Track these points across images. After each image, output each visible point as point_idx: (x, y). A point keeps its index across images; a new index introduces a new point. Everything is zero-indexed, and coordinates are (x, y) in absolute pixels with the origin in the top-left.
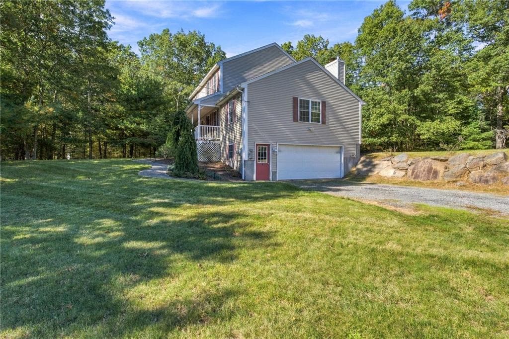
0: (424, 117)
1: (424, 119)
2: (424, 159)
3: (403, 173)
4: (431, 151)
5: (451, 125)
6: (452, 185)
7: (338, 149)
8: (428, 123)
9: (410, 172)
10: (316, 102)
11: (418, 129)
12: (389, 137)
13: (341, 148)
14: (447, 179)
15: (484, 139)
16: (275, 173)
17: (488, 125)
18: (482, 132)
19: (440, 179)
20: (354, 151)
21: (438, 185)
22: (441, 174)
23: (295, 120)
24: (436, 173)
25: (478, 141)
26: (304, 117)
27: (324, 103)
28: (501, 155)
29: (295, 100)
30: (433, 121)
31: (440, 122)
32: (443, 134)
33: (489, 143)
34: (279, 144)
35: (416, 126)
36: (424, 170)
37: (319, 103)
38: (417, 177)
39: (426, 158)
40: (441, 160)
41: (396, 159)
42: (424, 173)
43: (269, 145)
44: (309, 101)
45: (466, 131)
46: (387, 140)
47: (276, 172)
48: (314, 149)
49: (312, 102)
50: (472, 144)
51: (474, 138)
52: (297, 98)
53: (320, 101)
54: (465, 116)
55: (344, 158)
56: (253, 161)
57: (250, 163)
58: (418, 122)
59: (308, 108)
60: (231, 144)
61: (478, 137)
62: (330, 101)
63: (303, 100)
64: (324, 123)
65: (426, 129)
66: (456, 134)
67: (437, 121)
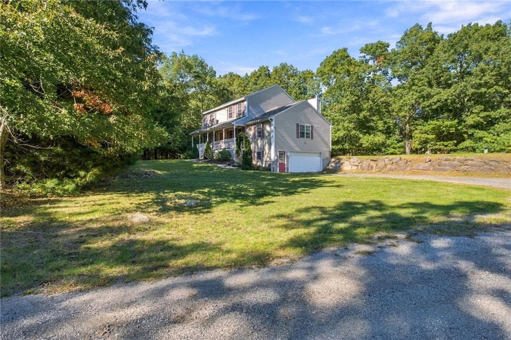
0: (365, 132)
1: (365, 134)
2: (366, 160)
3: (356, 168)
4: (369, 155)
5: (379, 138)
6: (379, 173)
8: (367, 137)
9: (359, 167)
10: (308, 126)
11: (361, 140)
12: (343, 145)
13: (320, 153)
14: (377, 170)
15: (399, 148)
16: (288, 168)
17: (401, 138)
18: (398, 143)
19: (374, 171)
20: (327, 155)
21: (373, 173)
22: (374, 168)
23: (298, 137)
24: (372, 167)
25: (395, 148)
26: (302, 135)
27: (312, 127)
28: (399, 158)
29: (298, 125)
30: (370, 135)
31: (374, 136)
32: (376, 144)
33: (402, 150)
34: (290, 151)
35: (360, 138)
37: (310, 127)
38: (363, 169)
39: (367, 159)
40: (375, 161)
41: (352, 160)
42: (367, 167)
43: (285, 152)
44: (304, 125)
45: (388, 142)
46: (341, 147)
48: (306, 154)
49: (306, 126)
50: (392, 150)
51: (394, 146)
53: (310, 125)
54: (388, 132)
55: (322, 160)
56: (277, 161)
58: (361, 135)
59: (304, 130)
60: (259, 151)
61: (395, 146)
62: (315, 125)
63: (302, 125)
64: (312, 138)
65: (366, 140)
66: (383, 144)
67: (372, 136)
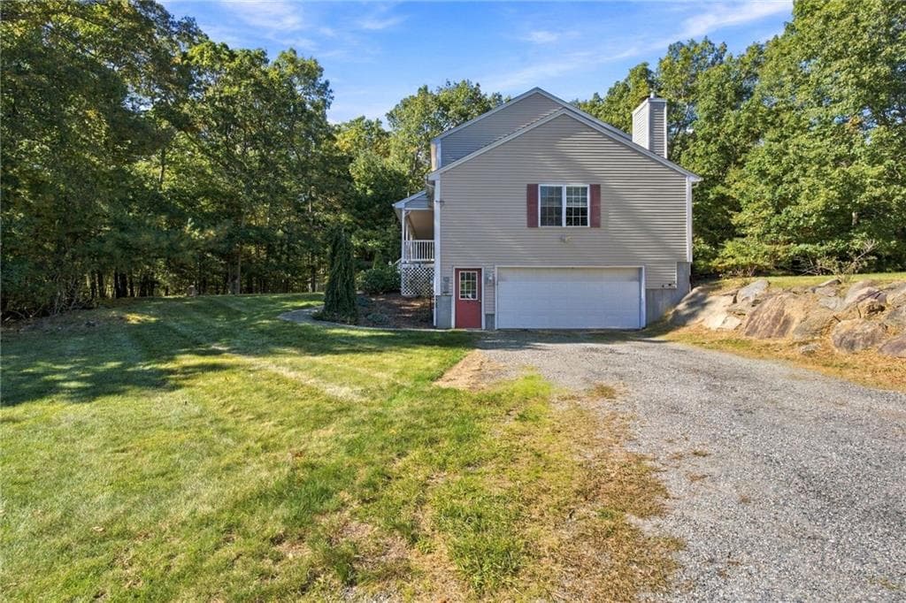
3: (738, 322)
7: (634, 274)
9: (746, 320)
10: (577, 189)
13: (640, 270)
16: (490, 317)
20: (674, 276)
22: (794, 326)
23: (532, 223)
24: (786, 324)
26: (552, 217)
27: (596, 188)
29: (532, 190)
34: (498, 268)
36: (769, 317)
37: (586, 188)
41: (743, 292)
42: (768, 322)
43: (481, 269)
44: (561, 188)
47: (494, 315)
49: (569, 190)
52: (537, 185)
53: (588, 186)
55: (646, 290)
56: (451, 296)
57: (445, 299)
59: (559, 200)
62: (611, 184)
63: (549, 187)
64: (596, 224)
